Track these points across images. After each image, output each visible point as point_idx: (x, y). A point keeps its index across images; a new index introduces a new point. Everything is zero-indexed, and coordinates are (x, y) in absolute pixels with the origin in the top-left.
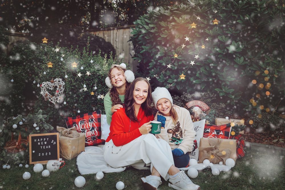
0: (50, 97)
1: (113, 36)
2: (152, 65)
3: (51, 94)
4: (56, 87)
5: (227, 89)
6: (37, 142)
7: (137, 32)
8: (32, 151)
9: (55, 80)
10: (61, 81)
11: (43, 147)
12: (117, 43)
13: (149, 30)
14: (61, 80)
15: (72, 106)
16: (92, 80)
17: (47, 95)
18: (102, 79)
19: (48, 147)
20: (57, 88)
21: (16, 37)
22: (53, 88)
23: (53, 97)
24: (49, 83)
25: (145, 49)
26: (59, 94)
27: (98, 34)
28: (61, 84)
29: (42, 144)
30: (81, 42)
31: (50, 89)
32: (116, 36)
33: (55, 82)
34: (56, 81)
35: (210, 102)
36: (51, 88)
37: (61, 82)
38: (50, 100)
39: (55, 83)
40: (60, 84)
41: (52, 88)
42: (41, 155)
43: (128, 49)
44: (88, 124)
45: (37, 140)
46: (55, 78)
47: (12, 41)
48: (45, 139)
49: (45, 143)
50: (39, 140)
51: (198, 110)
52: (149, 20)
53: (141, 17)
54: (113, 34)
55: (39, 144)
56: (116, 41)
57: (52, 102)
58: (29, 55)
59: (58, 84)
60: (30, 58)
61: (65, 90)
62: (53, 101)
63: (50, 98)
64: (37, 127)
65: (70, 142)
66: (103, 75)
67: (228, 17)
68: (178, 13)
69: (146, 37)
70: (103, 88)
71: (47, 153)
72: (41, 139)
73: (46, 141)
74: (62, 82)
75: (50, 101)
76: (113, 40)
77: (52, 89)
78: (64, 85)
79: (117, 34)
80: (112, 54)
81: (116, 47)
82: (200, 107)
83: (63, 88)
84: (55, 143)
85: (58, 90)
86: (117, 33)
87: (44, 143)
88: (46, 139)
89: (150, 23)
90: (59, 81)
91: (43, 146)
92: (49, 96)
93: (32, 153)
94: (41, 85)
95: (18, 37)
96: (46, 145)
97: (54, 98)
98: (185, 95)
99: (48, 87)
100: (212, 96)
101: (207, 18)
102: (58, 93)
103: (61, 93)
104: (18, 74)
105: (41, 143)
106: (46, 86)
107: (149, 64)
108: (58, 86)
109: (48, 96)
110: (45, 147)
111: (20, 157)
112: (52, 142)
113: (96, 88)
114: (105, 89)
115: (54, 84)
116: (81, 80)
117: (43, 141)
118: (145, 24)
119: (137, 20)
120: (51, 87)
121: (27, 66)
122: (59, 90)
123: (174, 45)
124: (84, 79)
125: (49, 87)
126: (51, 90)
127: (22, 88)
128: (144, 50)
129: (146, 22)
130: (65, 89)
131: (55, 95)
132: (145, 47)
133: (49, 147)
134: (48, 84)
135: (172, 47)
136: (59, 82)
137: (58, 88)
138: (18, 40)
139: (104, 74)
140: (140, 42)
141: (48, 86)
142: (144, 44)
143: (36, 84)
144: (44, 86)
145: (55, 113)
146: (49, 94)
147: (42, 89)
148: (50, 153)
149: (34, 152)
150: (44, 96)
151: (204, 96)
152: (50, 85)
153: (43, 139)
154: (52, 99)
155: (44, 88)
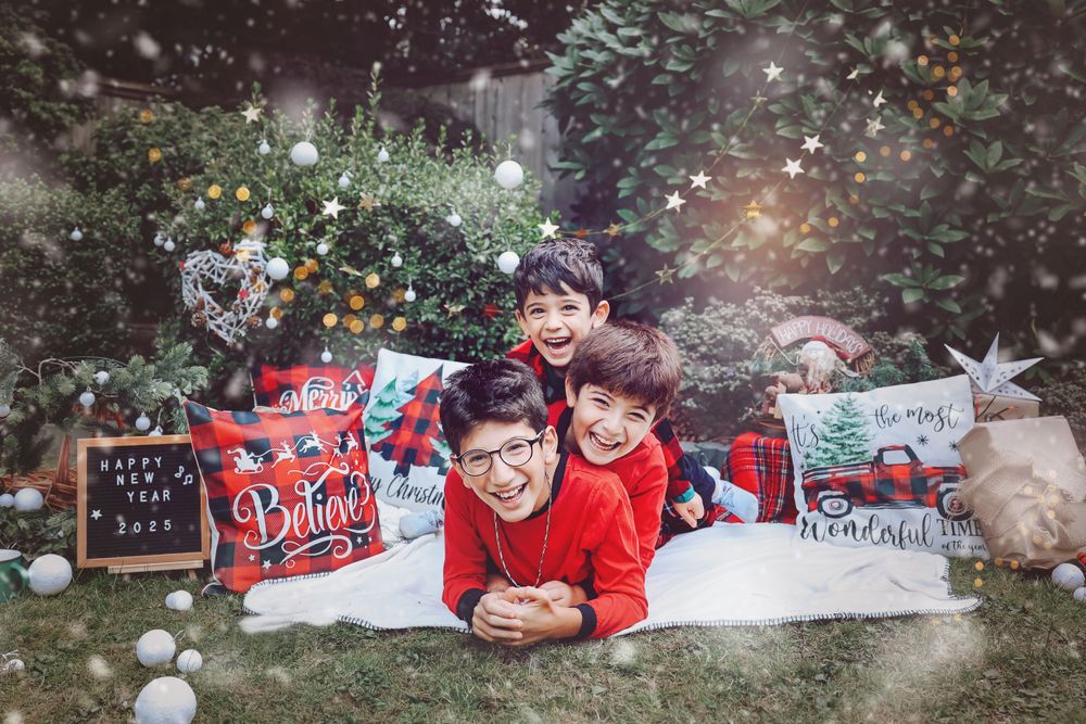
0: (213, 313)
3: (219, 301)
4: (240, 275)
5: (932, 275)
6: (113, 472)
7: (574, 66)
8: (90, 513)
9: (236, 247)
10: (259, 253)
11: (136, 497)
17: (201, 305)
19: (161, 495)
22: (228, 279)
23: (225, 315)
24: (217, 256)
25: (603, 125)
26: (250, 302)
28: (259, 264)
29: (133, 481)
31: (216, 279)
33: (238, 255)
34: (242, 251)
35: (863, 326)
36: (220, 276)
37: (259, 258)
38: (213, 327)
39: (236, 260)
40: (255, 264)
41: (226, 277)
42: (129, 528)
44: (337, 396)
45: (112, 465)
48: (146, 461)
49: (149, 478)
50: (119, 464)
51: (821, 353)
55: (120, 480)
57: (220, 333)
59: (247, 266)
69: (606, 78)
71: (153, 523)
72: (132, 461)
73: (151, 467)
74: (264, 258)
75: (212, 331)
77: (222, 282)
82: (831, 345)
84: (189, 479)
85: (247, 287)
87: (141, 478)
88: (153, 463)
91: (137, 489)
92: (211, 308)
93: (90, 520)
94: (181, 261)
96: (150, 488)
97: (229, 318)
98: (762, 297)
99: (208, 274)
100: (870, 305)
102: (246, 301)
103: (259, 300)
105: (127, 479)
106: (201, 269)
107: (619, 185)
108: (248, 273)
109: (207, 307)
110: (149, 496)
112: (178, 475)
113: (396, 260)
114: (435, 266)
115: (234, 264)
117: (137, 467)
118: (605, 29)
119: (572, 24)
120: (221, 272)
122: (250, 290)
124: (351, 226)
125: (213, 273)
126: (218, 284)
128: (599, 130)
132: (603, 117)
133: (166, 494)
134: (212, 259)
135: (709, 113)
136: (251, 257)
137: (247, 279)
139: (433, 205)
140: (581, 102)
141: (209, 270)
142: (597, 108)
144: (195, 266)
146: (212, 301)
147: (185, 277)
148: (167, 522)
149: (96, 514)
150: (191, 305)
151: (837, 304)
152: (217, 264)
153: (139, 462)
154: (219, 321)
155: (195, 275)
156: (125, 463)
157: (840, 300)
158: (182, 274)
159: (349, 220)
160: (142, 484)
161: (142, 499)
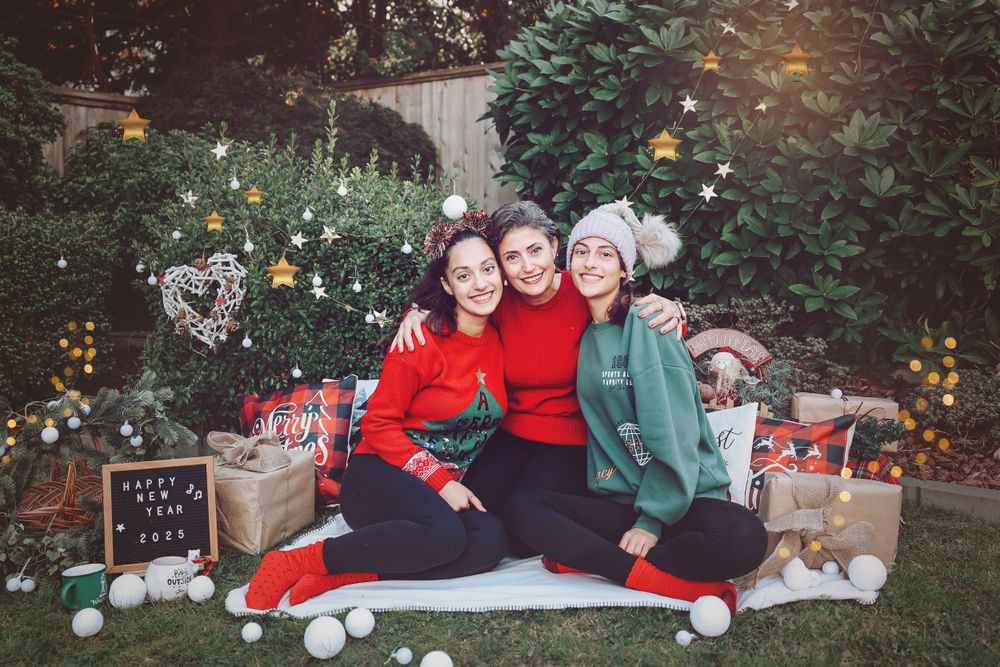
0: (194, 321)
1: (431, 102)
2: (562, 200)
3: (199, 310)
4: (216, 285)
5: (831, 285)
6: (134, 492)
7: (511, 86)
8: (115, 527)
9: (210, 260)
10: (231, 264)
11: (154, 511)
12: (444, 126)
13: (552, 78)
14: (231, 258)
15: (273, 352)
16: (346, 257)
17: (183, 315)
18: (380, 255)
19: (174, 509)
20: (220, 287)
21: (95, 109)
22: (206, 289)
23: (206, 321)
24: (192, 269)
25: (540, 144)
26: (227, 308)
27: (379, 98)
28: (233, 273)
29: (151, 498)
30: (316, 123)
31: (194, 291)
32: (442, 101)
33: (213, 268)
34: (215, 263)
35: (772, 332)
36: (197, 287)
37: (232, 268)
38: (195, 334)
39: (211, 272)
40: (228, 274)
41: (203, 288)
42: (149, 538)
43: (482, 146)
45: (133, 485)
46: (211, 252)
47: (82, 126)
48: (161, 481)
49: (164, 495)
50: (138, 485)
51: (728, 363)
52: (551, 41)
53: (524, 32)
54: (431, 94)
55: (140, 498)
56: (439, 119)
57: (202, 338)
58: (126, 171)
59: (221, 276)
60: (129, 181)
61: (249, 296)
62: (206, 335)
63: (193, 325)
64: (134, 434)
65: (253, 491)
66: (383, 240)
67: (839, 22)
68: (655, 12)
69: (541, 102)
70: (386, 286)
71: (169, 533)
72: (149, 482)
73: (167, 486)
74: (236, 267)
75: (195, 337)
76: (431, 116)
77: (200, 292)
78: (244, 276)
79: (445, 95)
80: (418, 163)
81: (441, 140)
82: (737, 355)
83: (241, 287)
84: (199, 495)
85: (224, 296)
86: (442, 93)
87: (158, 496)
88: (167, 482)
89: (555, 53)
90: (227, 264)
91: (154, 505)
92: (192, 316)
93: (115, 533)
94: (160, 276)
95: (101, 110)
96: (165, 504)
97: (209, 324)
99: (186, 287)
100: (777, 312)
101: (759, 27)
102: (223, 307)
103: (235, 305)
104: (84, 240)
105: (146, 497)
106: (179, 283)
107: (554, 200)
108: (223, 282)
109: (188, 316)
110: (165, 510)
111: (69, 546)
112: (189, 492)
113: (357, 287)
114: (391, 289)
115: (210, 275)
116: (305, 258)
117: (154, 487)
118: (540, 55)
119: (509, 43)
120: (197, 283)
121: (120, 211)
122: (227, 297)
123: (642, 130)
124: (315, 256)
125: (191, 285)
126: (196, 295)
127: (100, 289)
128: (535, 149)
129: (542, 49)
130: (248, 291)
131: (212, 314)
132: (539, 137)
133: (179, 509)
134: (188, 273)
135: (634, 137)
136: (225, 268)
137: (223, 288)
138: (101, 121)
139: (388, 235)
140: (519, 122)
141: (186, 283)
142: (533, 127)
143: (146, 274)
144: (174, 281)
145: (213, 378)
146: (192, 311)
147: (164, 291)
148: (180, 532)
149: (121, 528)
150: (173, 316)
151: (749, 311)
152: (194, 277)
153: (155, 482)
154: (201, 327)
155: (174, 288)
156: (143, 484)
157: (750, 307)
158: (162, 288)
159: (313, 250)
160: (159, 501)
161: (159, 513)
